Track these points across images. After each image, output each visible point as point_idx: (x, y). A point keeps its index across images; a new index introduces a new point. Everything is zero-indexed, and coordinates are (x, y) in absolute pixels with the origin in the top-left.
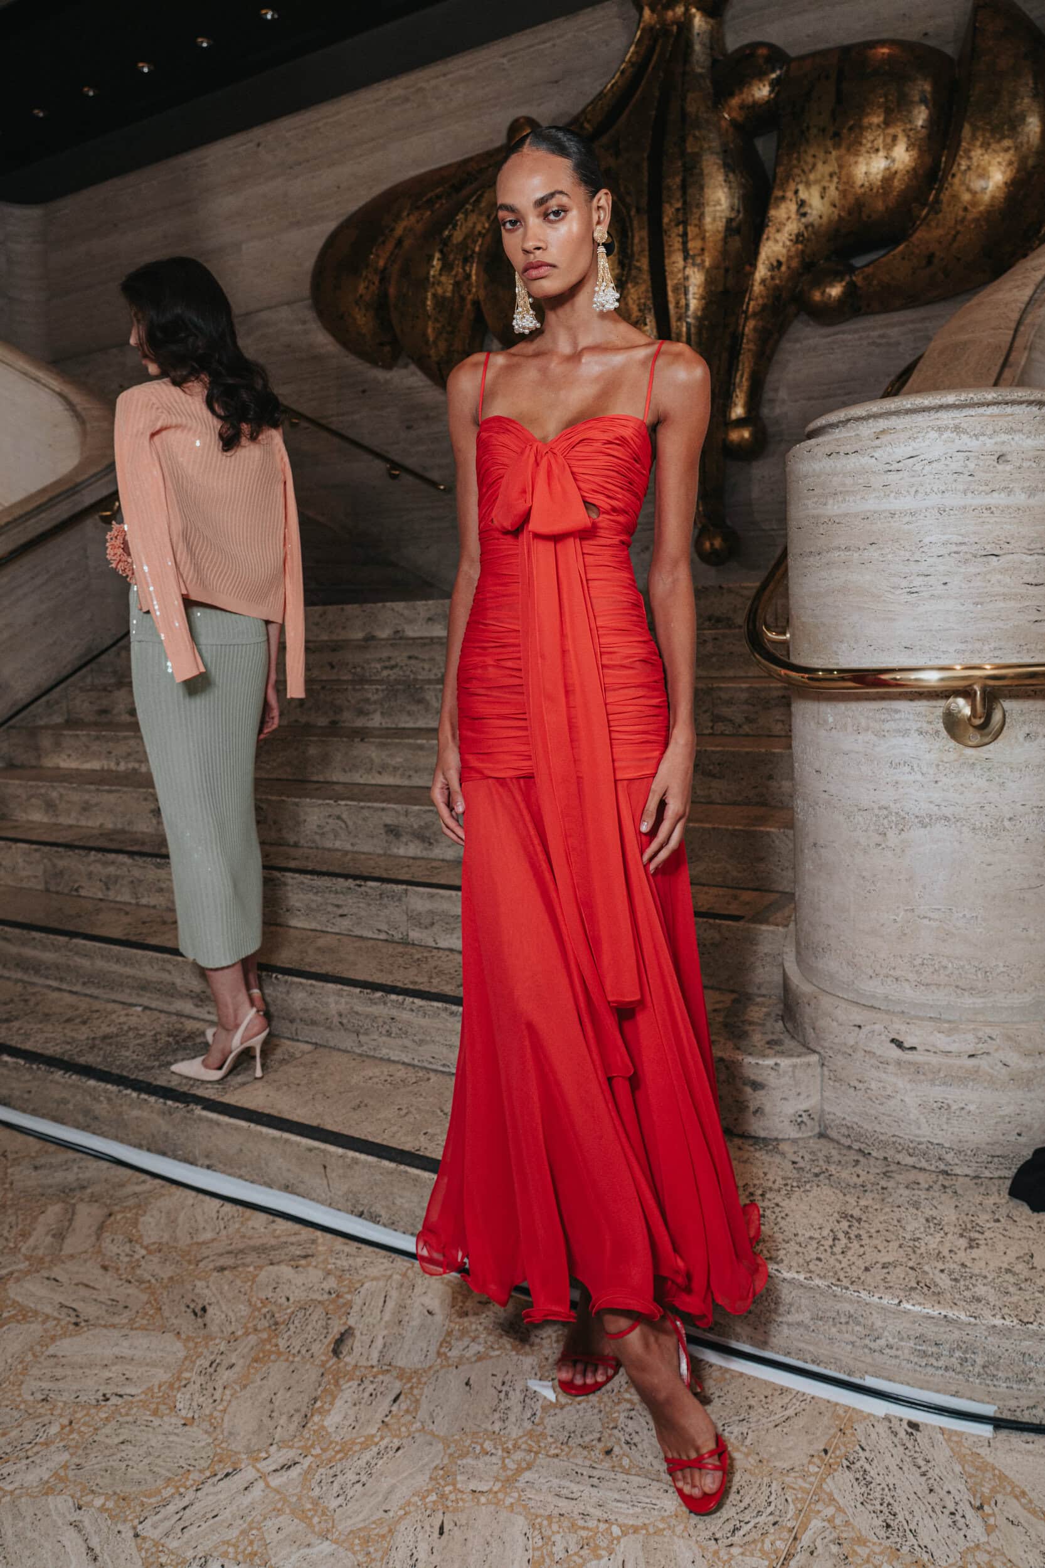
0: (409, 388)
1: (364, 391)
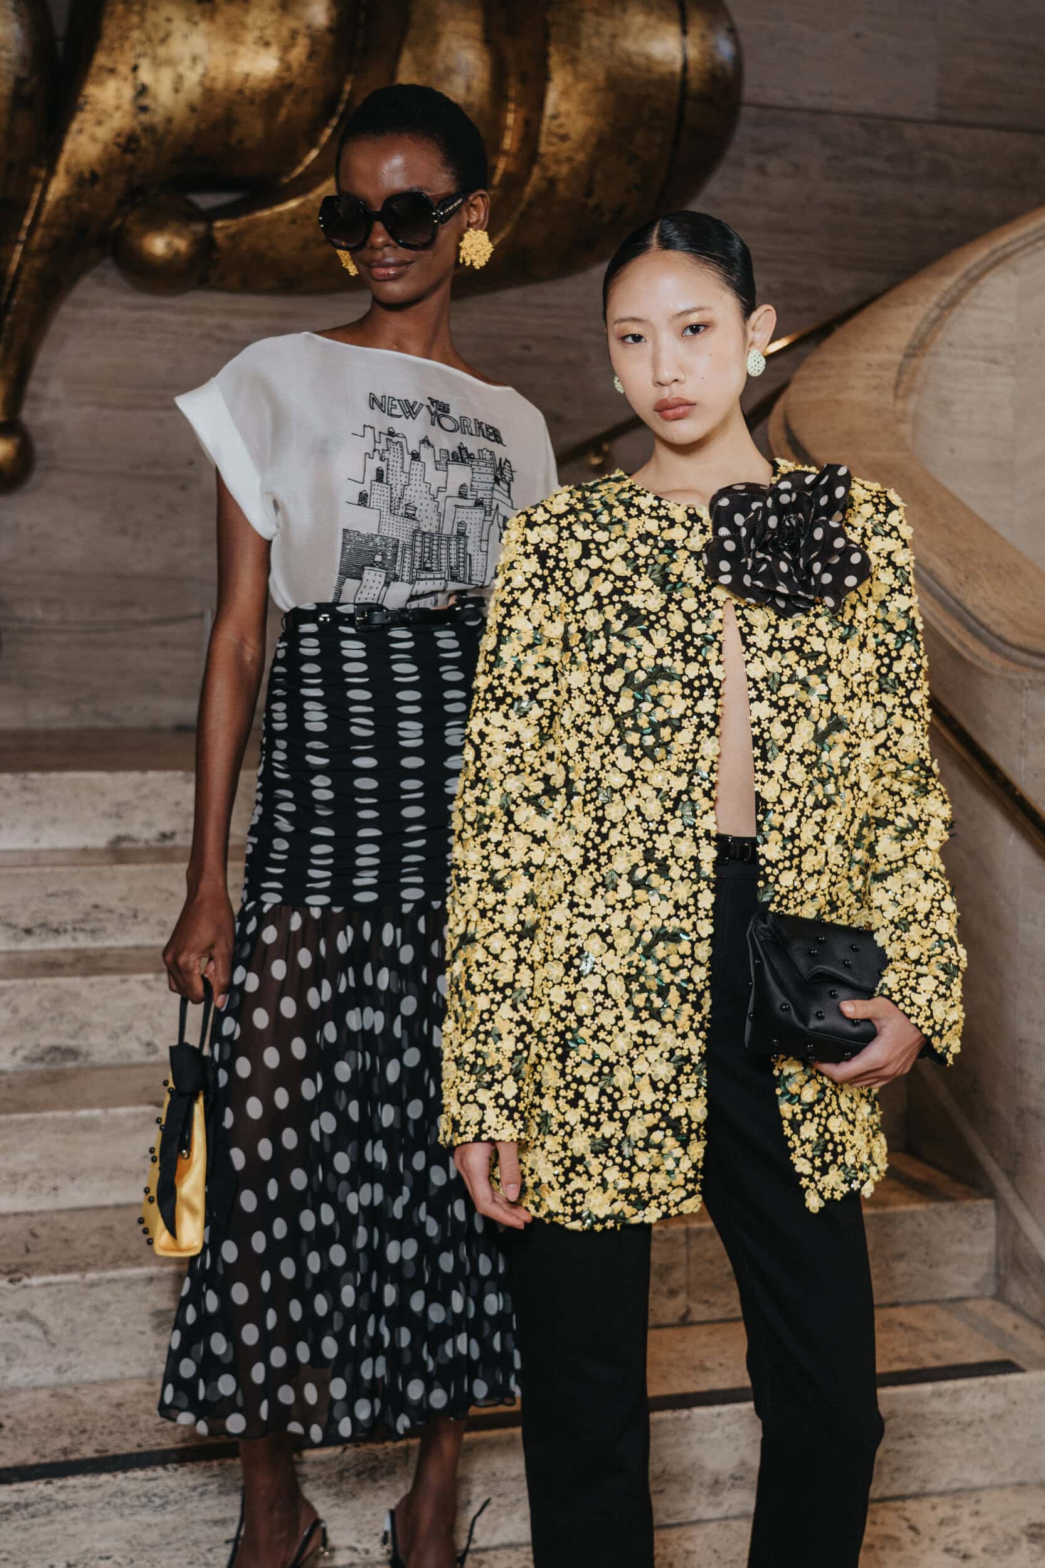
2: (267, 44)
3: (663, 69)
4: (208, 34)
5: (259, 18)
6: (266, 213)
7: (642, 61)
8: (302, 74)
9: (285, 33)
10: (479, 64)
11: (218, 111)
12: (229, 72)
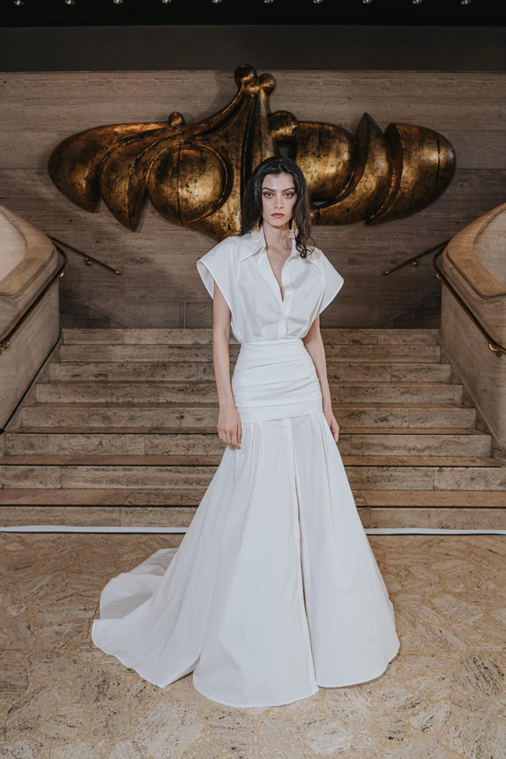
0: (99, 223)
1: (71, 221)
2: (333, 166)
3: (433, 163)
4: (319, 165)
5: (332, 159)
6: (332, 206)
7: (428, 162)
8: (341, 172)
9: (337, 163)
10: (385, 166)
11: (321, 183)
12: (324, 173)
